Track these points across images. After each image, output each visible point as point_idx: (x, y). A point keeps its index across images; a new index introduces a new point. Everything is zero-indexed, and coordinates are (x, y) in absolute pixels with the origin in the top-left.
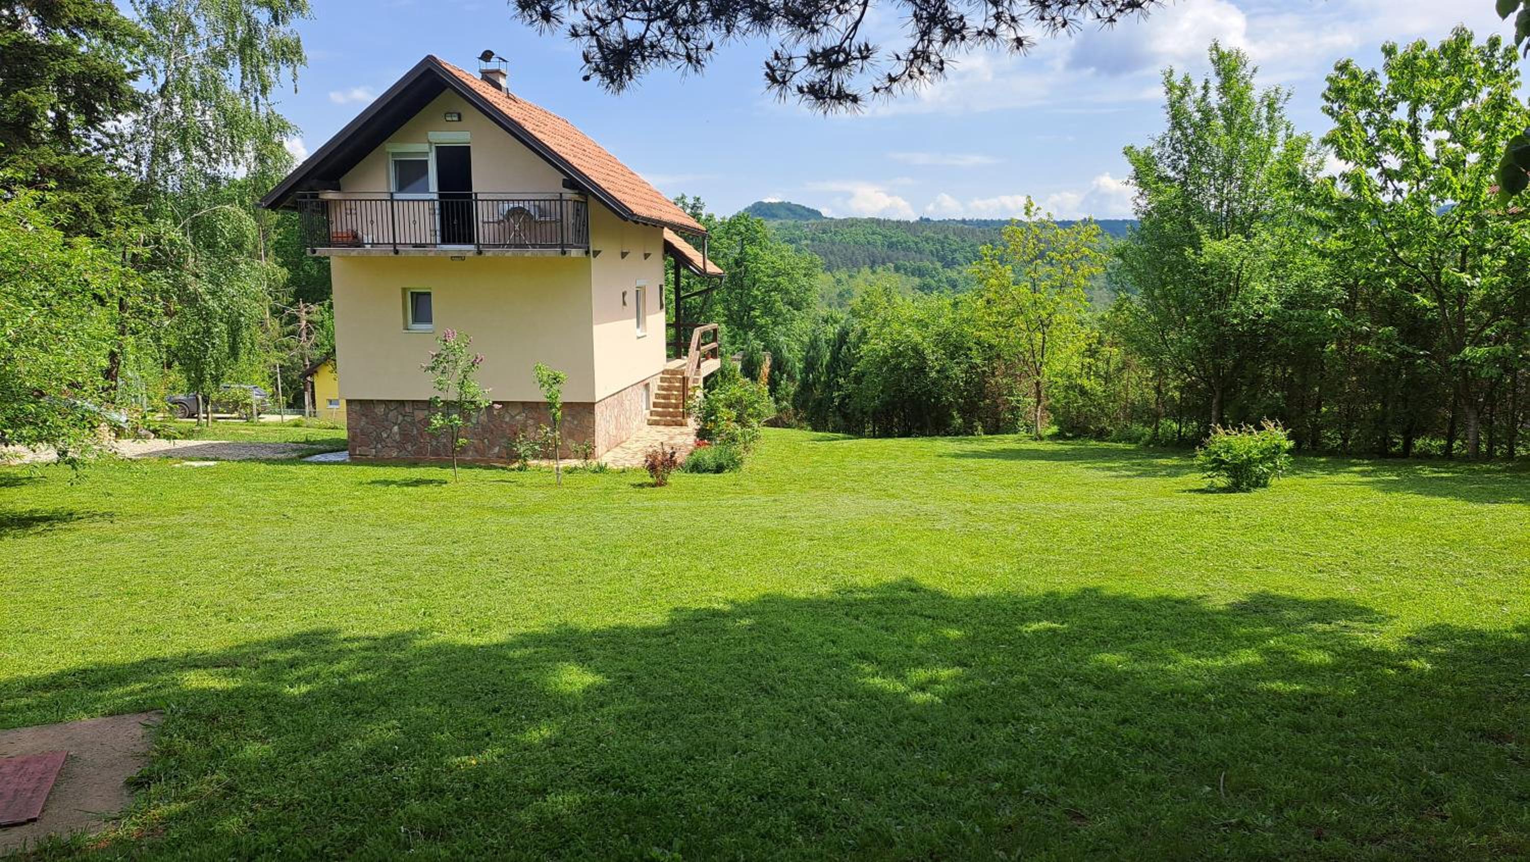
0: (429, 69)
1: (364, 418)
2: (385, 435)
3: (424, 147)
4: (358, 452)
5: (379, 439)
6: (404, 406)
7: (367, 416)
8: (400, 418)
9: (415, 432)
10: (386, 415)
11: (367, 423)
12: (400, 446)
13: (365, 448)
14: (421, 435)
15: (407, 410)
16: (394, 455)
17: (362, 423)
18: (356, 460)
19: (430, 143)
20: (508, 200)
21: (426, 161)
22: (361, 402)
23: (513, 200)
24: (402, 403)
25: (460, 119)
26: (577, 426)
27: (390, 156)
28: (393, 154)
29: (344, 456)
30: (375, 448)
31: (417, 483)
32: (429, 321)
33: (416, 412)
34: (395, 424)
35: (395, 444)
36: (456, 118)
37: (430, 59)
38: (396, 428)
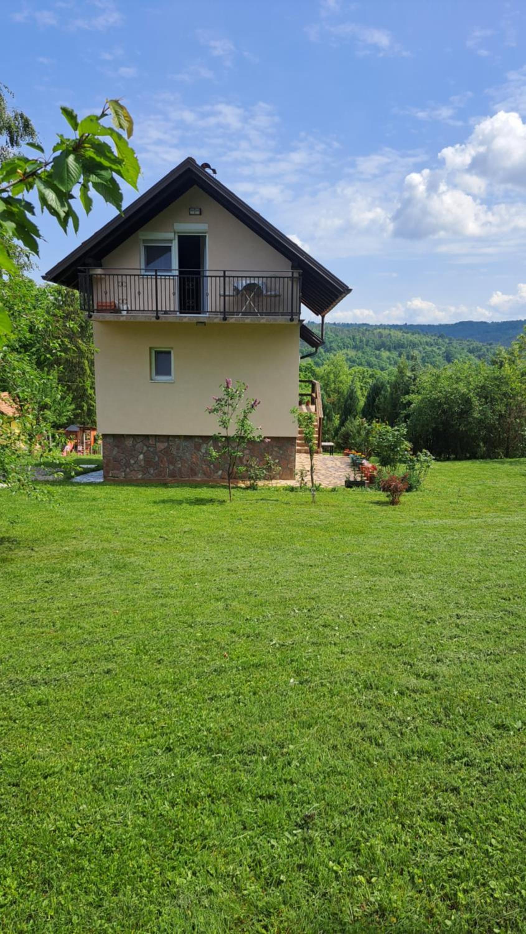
0: (189, 168)
1: (116, 448)
2: (132, 462)
3: (171, 235)
4: (110, 475)
5: (128, 465)
6: (149, 440)
7: (118, 447)
8: (145, 448)
9: (157, 459)
10: (134, 446)
11: (119, 452)
12: (145, 470)
13: (117, 472)
14: (162, 461)
15: (151, 442)
16: (140, 477)
17: (115, 452)
18: (109, 480)
19: (175, 232)
20: (246, 277)
21: (170, 247)
22: (114, 436)
23: (250, 277)
24: (147, 437)
25: (200, 214)
26: (282, 454)
27: (141, 242)
28: (144, 241)
29: (98, 477)
30: (125, 471)
31: (200, 502)
32: (169, 373)
33: (158, 444)
34: (141, 453)
35: (140, 469)
36: (198, 213)
37: (190, 161)
38: (141, 457)
